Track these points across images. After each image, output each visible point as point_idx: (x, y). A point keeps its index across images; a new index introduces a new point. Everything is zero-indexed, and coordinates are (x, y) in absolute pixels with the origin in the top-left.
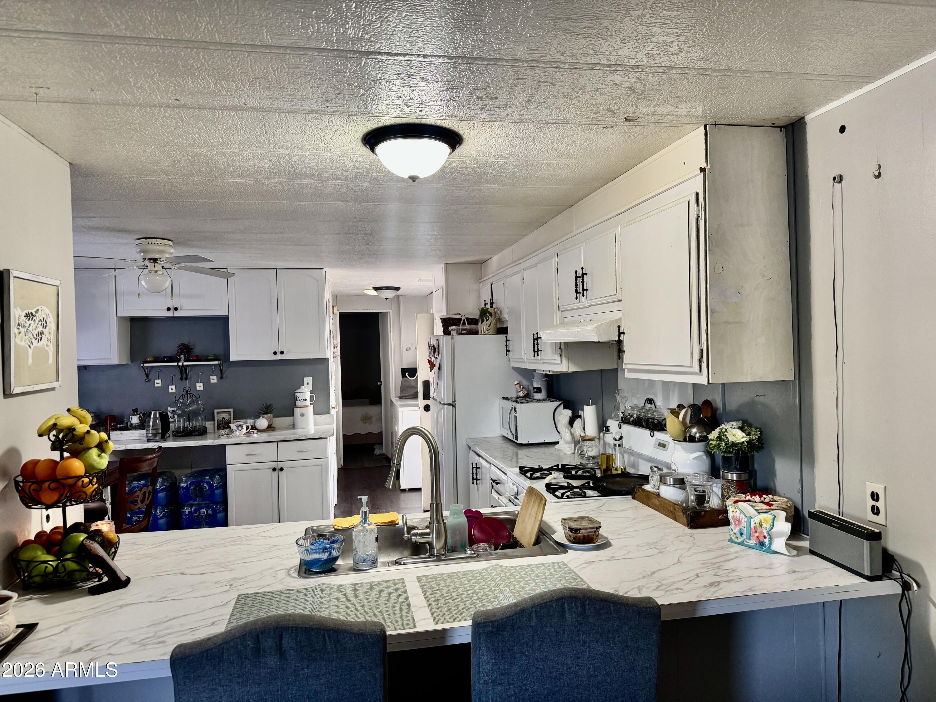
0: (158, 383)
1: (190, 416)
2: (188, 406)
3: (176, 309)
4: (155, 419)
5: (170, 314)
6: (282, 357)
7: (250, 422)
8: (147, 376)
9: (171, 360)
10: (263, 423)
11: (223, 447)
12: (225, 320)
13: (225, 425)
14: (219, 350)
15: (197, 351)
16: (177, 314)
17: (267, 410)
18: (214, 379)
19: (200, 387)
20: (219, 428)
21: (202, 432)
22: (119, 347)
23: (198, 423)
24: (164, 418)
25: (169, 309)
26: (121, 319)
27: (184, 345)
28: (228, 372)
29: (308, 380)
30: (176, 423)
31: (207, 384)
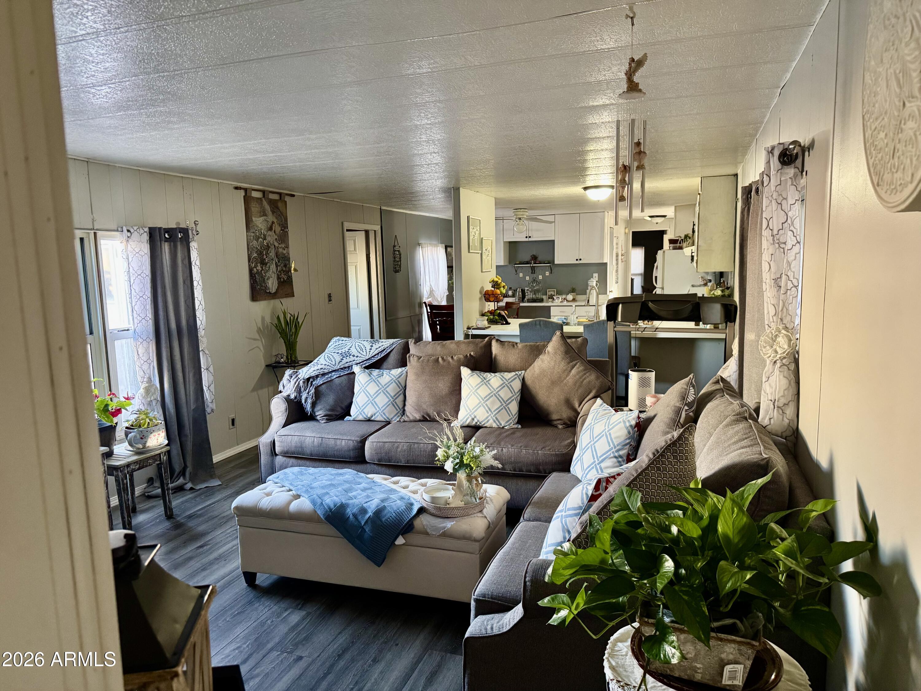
0: (521, 275)
1: (535, 292)
2: (534, 287)
3: (530, 237)
4: (519, 291)
5: (527, 240)
6: (581, 262)
7: (564, 296)
8: (516, 271)
9: (527, 263)
10: (570, 297)
11: (549, 307)
12: (553, 242)
13: (551, 297)
14: (549, 259)
15: (540, 259)
16: (530, 239)
17: (573, 291)
18: (547, 273)
19: (540, 277)
20: (549, 298)
21: (541, 301)
22: (504, 257)
23: (539, 296)
24: (523, 291)
25: (526, 237)
26: (505, 242)
27: (534, 255)
28: (555, 270)
29: (596, 275)
30: (529, 295)
31: (544, 276)
